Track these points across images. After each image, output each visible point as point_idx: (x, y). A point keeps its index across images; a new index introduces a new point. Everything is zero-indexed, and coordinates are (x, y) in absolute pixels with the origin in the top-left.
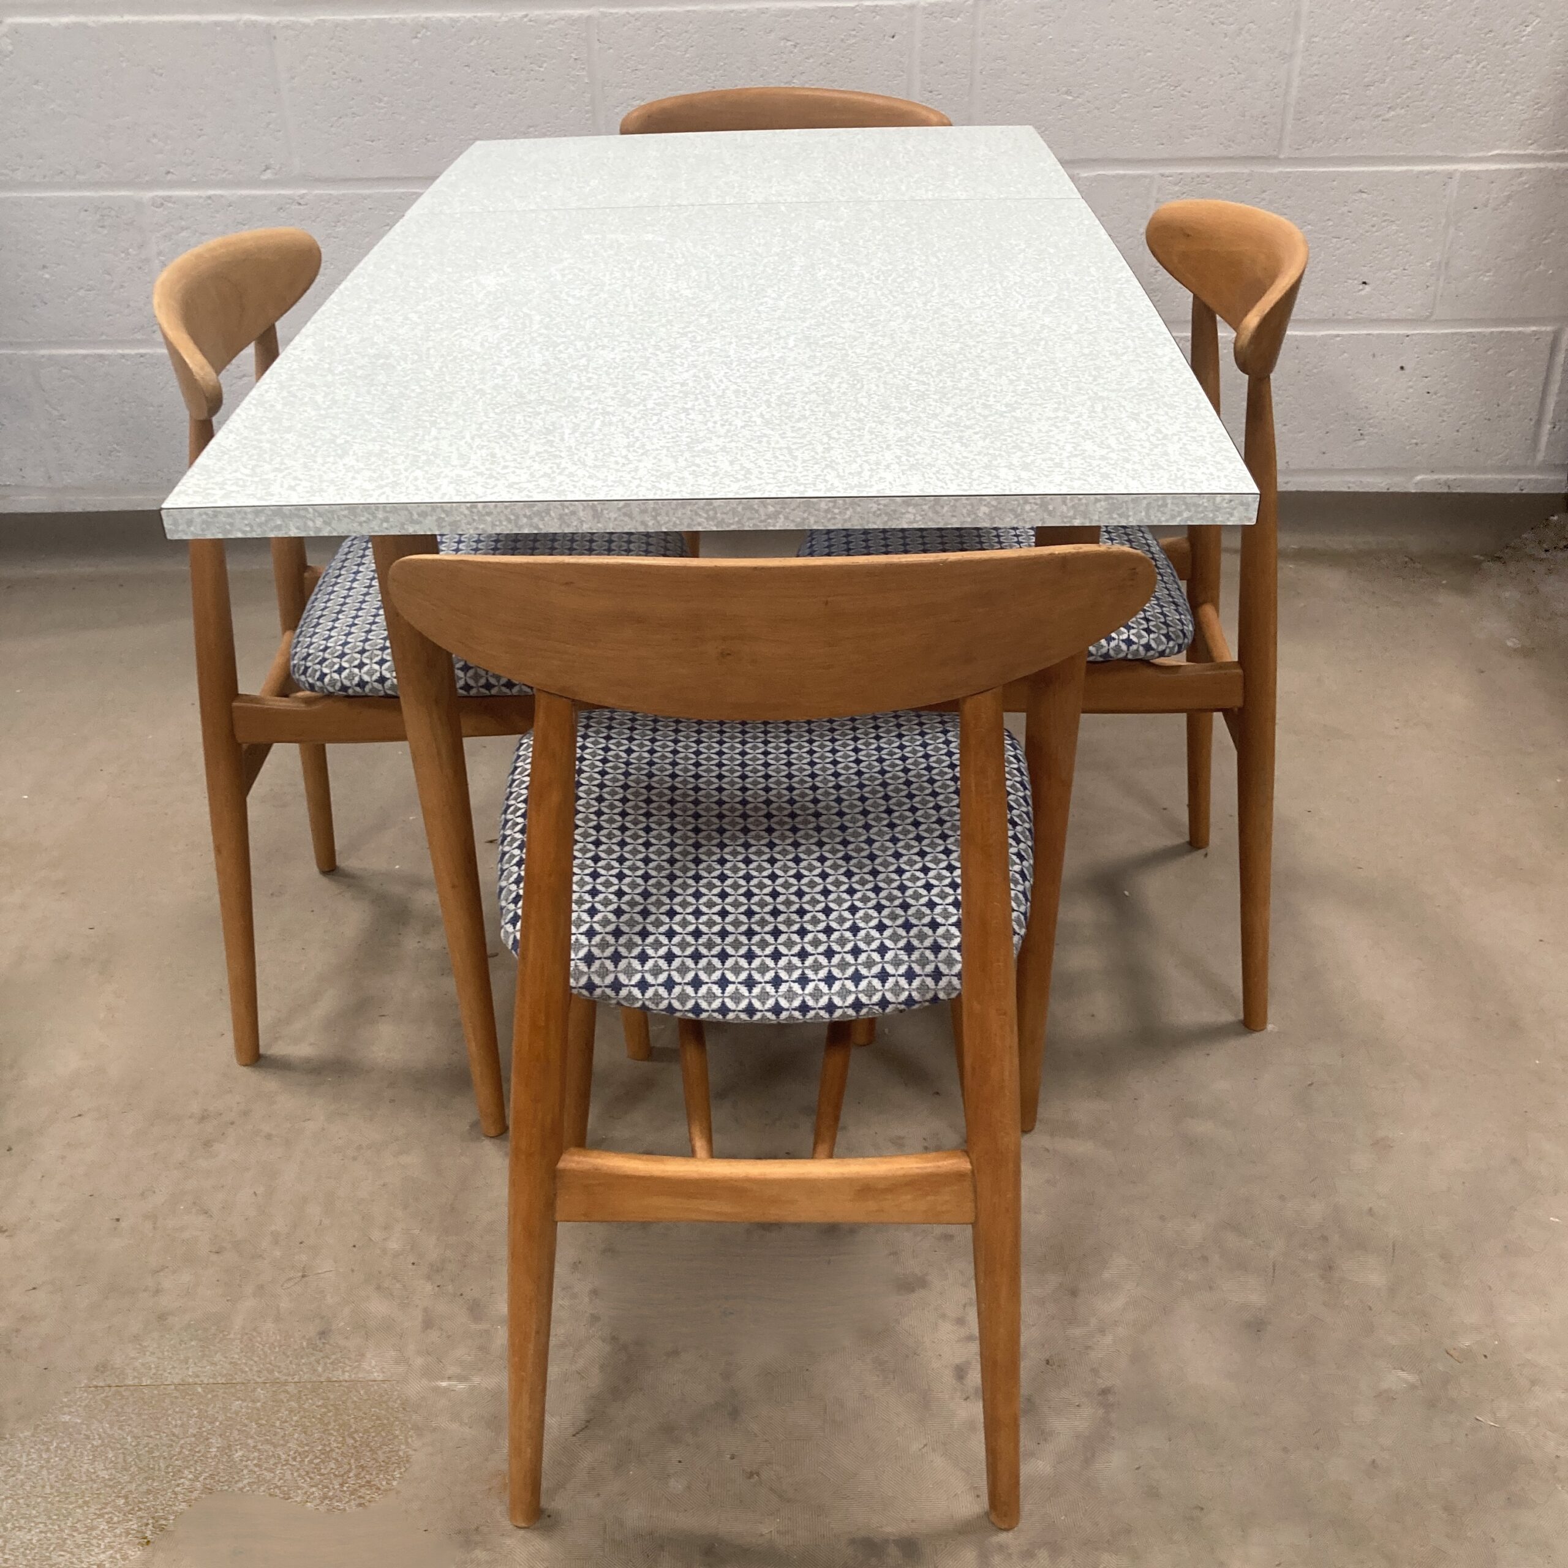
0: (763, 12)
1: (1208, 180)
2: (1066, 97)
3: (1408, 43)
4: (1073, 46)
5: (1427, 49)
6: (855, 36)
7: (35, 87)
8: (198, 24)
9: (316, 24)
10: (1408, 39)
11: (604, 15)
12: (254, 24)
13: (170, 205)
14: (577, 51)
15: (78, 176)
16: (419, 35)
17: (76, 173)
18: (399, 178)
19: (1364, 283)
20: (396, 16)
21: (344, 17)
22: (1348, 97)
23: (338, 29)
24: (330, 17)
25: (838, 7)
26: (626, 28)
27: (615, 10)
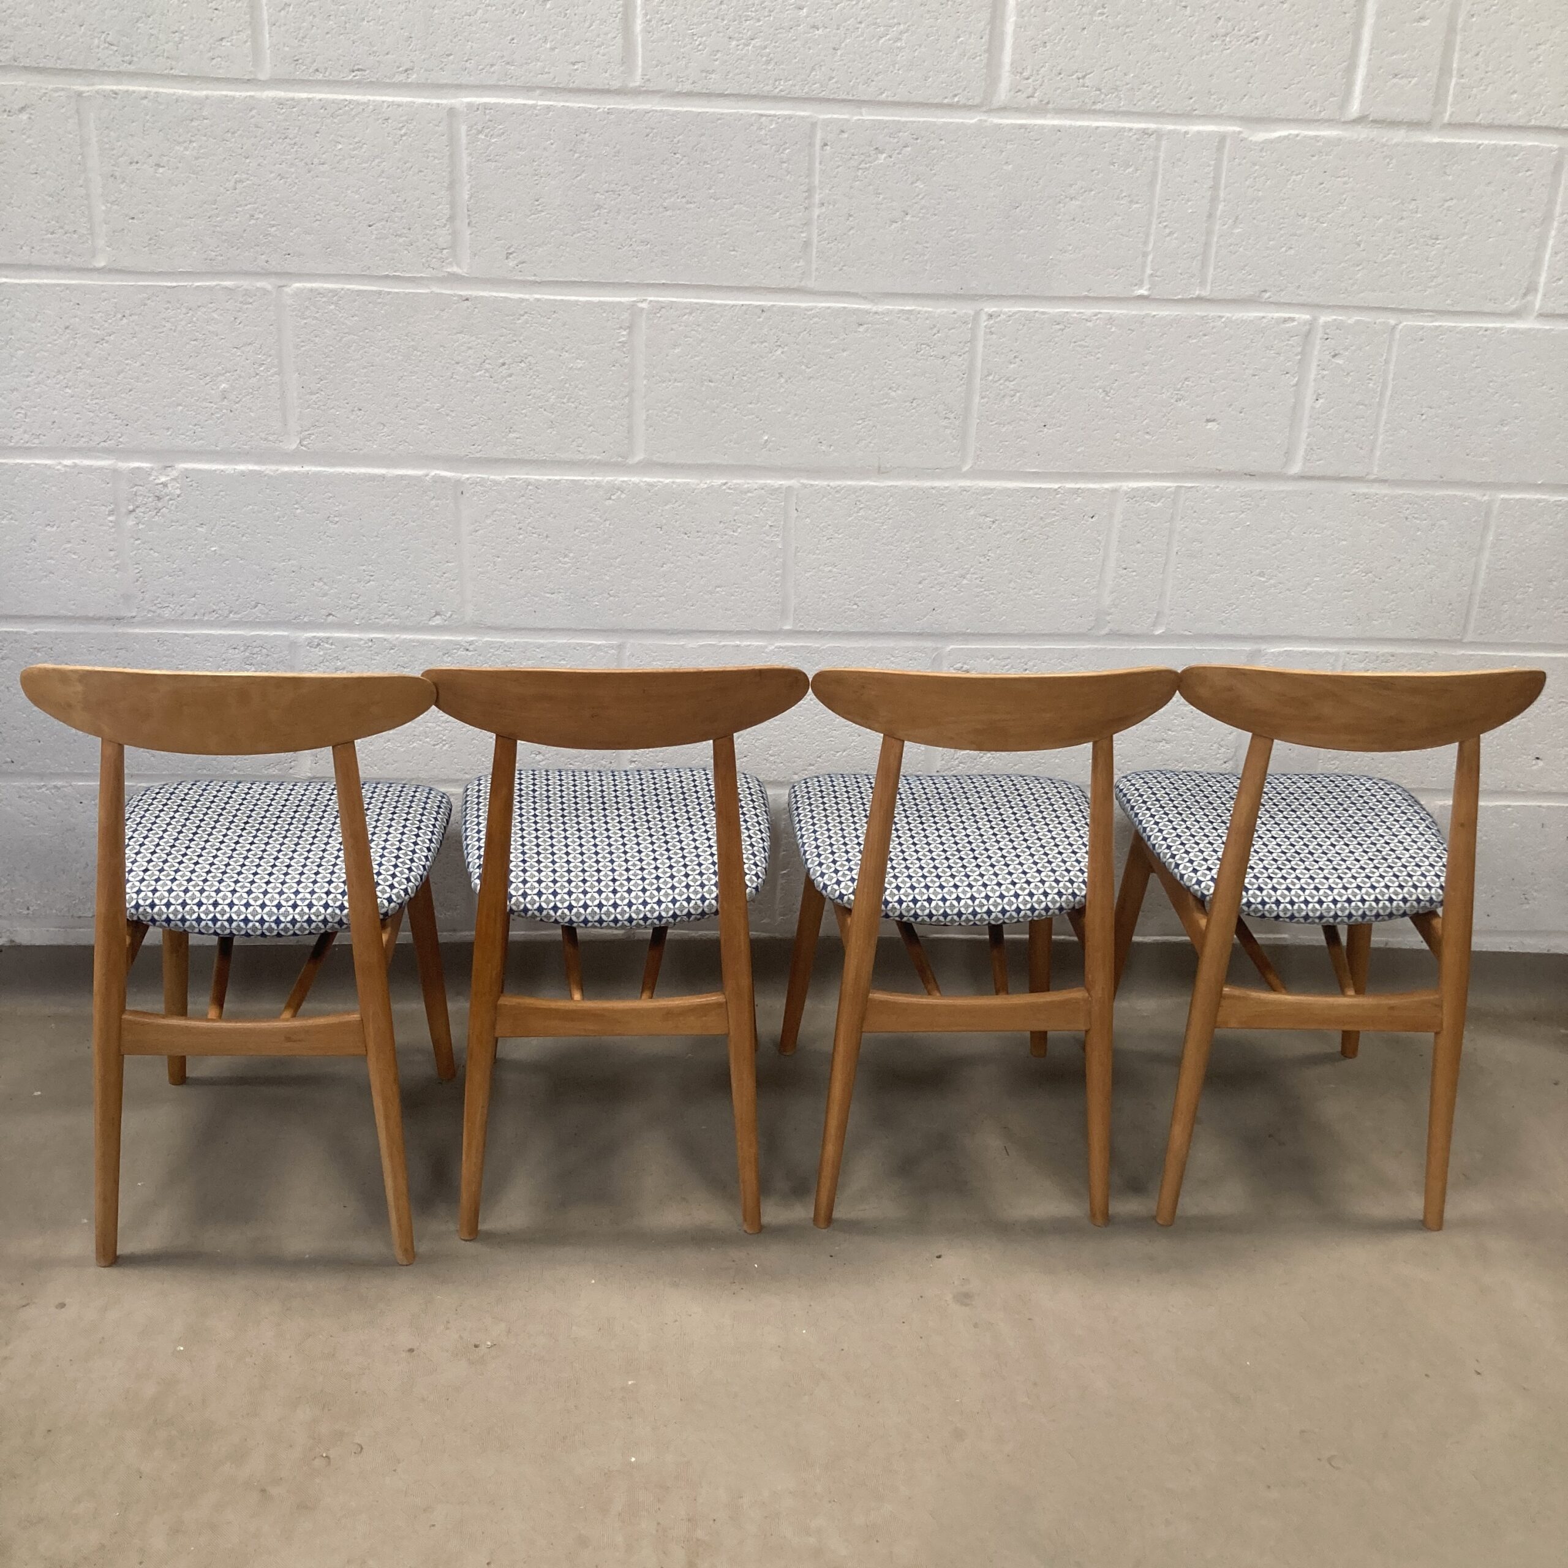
0: (964, 490)
2: (1258, 578)
4: (1270, 533)
6: (1055, 515)
7: (199, 529)
8: (383, 477)
9: (507, 482)
11: (805, 486)
12: (444, 480)
13: (327, 645)
14: (773, 519)
15: (231, 615)
16: (613, 497)
17: (231, 612)
18: (576, 630)
19: (1538, 758)
20: (592, 478)
21: (537, 477)
22: (1531, 590)
23: (530, 487)
24: (522, 477)
25: (1040, 488)
26: (825, 499)
27: (817, 482)
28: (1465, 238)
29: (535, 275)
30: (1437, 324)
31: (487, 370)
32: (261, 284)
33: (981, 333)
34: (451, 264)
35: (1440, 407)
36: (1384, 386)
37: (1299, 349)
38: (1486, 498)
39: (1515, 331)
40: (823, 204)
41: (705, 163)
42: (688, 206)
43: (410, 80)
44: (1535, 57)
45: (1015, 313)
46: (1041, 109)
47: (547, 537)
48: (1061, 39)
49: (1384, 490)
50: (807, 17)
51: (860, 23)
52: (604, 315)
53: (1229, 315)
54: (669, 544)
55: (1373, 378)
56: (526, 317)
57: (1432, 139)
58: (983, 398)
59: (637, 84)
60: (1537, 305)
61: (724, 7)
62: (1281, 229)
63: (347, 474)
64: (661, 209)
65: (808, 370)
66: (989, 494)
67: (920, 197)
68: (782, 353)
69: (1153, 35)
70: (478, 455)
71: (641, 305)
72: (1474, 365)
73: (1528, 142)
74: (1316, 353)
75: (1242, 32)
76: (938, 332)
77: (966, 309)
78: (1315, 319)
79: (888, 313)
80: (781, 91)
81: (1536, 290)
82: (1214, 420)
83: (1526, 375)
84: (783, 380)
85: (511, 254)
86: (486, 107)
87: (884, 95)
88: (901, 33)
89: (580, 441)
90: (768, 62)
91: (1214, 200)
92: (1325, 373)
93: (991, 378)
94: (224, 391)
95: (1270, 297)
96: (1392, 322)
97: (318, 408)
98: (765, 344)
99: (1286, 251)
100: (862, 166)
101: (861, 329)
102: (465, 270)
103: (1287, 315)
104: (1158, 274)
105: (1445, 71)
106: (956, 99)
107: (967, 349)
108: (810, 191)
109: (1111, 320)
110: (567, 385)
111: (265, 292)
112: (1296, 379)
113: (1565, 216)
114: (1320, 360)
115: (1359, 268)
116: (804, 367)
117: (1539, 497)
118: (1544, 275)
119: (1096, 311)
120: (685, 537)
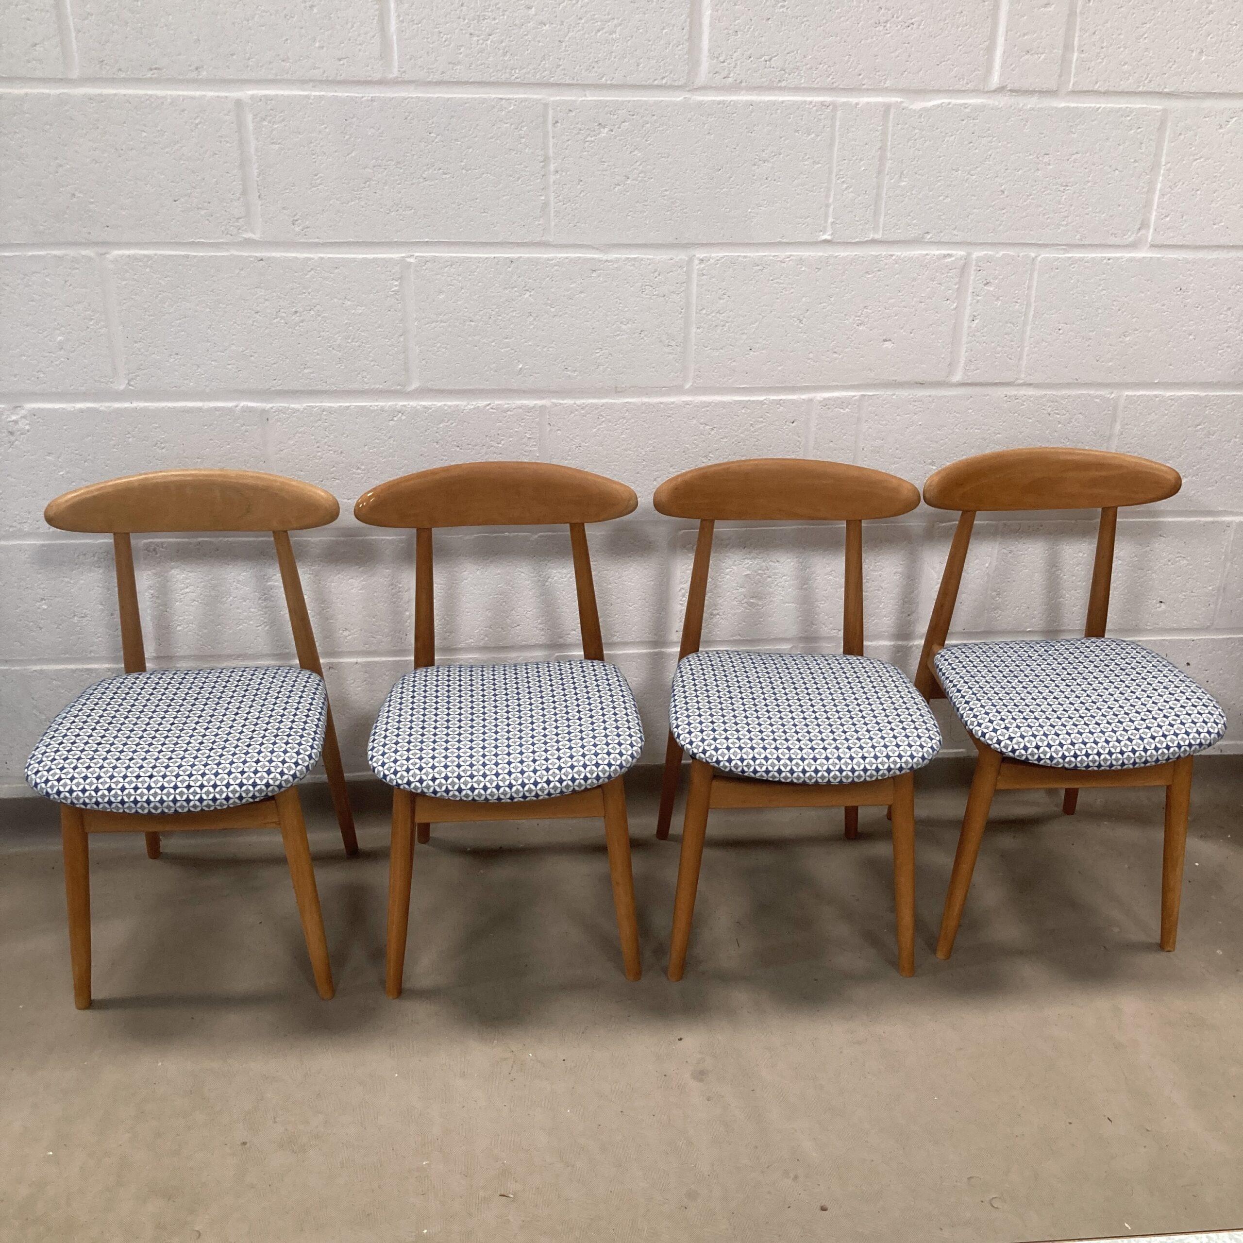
0: (687, 404)
4: (939, 430)
5: (1213, 435)
6: (762, 422)
7: (48, 458)
8: (200, 409)
9: (305, 409)
10: (1200, 427)
11: (555, 405)
12: (250, 410)
14: (531, 432)
16: (395, 419)
19: (1161, 602)
20: (377, 404)
21: (330, 405)
23: (324, 413)
24: (317, 405)
25: (749, 401)
26: (573, 415)
27: (565, 401)
28: (1089, 184)
29: (318, 238)
30: (1070, 255)
31: (282, 318)
32: (85, 252)
33: (695, 276)
34: (246, 231)
35: (1073, 323)
36: (1028, 305)
37: (957, 280)
38: (1113, 395)
39: (1131, 260)
40: (557, 172)
41: (456, 140)
42: (444, 177)
43: (201, 77)
44: (1141, 34)
45: (722, 258)
46: (736, 87)
47: (341, 453)
48: (750, 28)
49: (1031, 392)
50: (536, 15)
51: (581, 19)
52: (379, 269)
53: (899, 254)
54: (445, 455)
55: (1019, 301)
56: (312, 272)
57: (1061, 104)
58: (699, 328)
59: (395, 75)
60: (1150, 239)
61: (464, 8)
62: (938, 181)
63: (169, 408)
64: (421, 180)
65: (553, 310)
66: (708, 407)
67: (638, 164)
68: (530, 296)
69: (826, 23)
70: (278, 388)
71: (408, 260)
72: (1101, 288)
73: (1138, 104)
74: (971, 282)
75: (900, 19)
76: (659, 275)
77: (682, 256)
78: (969, 254)
79: (617, 260)
80: (516, 78)
81: (1149, 227)
82: (890, 340)
83: (1143, 295)
84: (532, 318)
85: (296, 220)
86: (268, 98)
87: (604, 79)
88: (616, 26)
89: (365, 374)
90: (505, 54)
91: (882, 158)
92: (979, 298)
93: (704, 312)
94: (60, 342)
95: (931, 238)
96: (1033, 255)
97: (141, 354)
98: (516, 289)
99: (944, 199)
100: (589, 139)
101: (594, 275)
102: (259, 236)
103: (946, 252)
104: (838, 222)
105: (1068, 47)
106: (664, 81)
107: (683, 289)
108: (546, 160)
109: (801, 261)
110: (351, 328)
111: (90, 259)
112: (955, 305)
113: (1169, 165)
114: (974, 288)
115: (1004, 211)
116: (549, 307)
117: (1155, 393)
118: (1154, 213)
119: (788, 253)
120: (458, 449)
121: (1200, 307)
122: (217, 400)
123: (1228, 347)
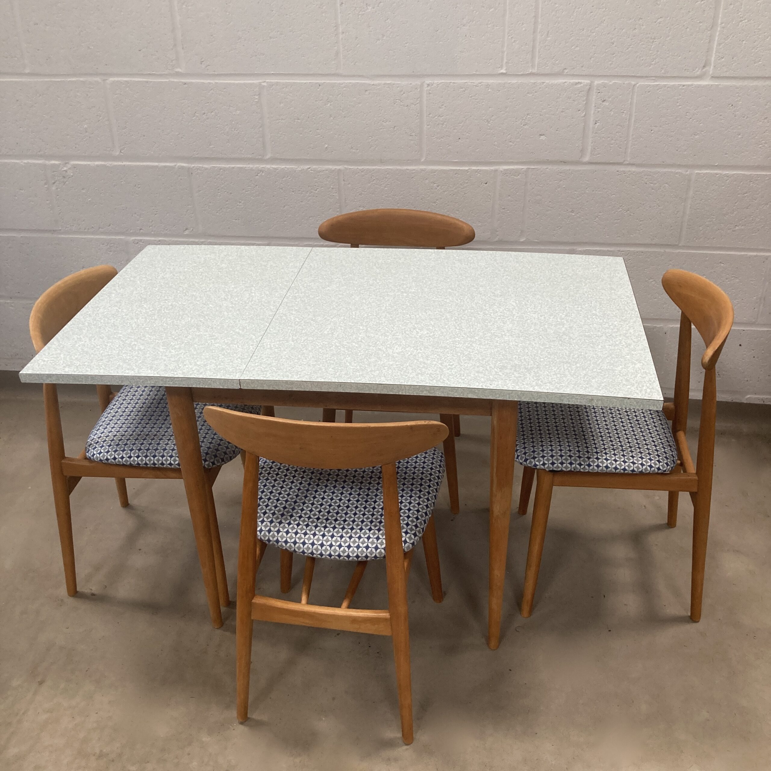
0: (422, 170)
1: (643, 254)
2: (571, 213)
3: (745, 197)
4: (576, 191)
5: (755, 200)
6: (468, 182)
7: (82, 191)
8: (157, 166)
9: (211, 168)
10: (746, 195)
11: (346, 169)
12: (183, 168)
13: (142, 243)
14: (333, 184)
15: (100, 230)
16: (259, 175)
17: (99, 228)
18: (248, 237)
20: (248, 166)
21: (224, 166)
22: (714, 219)
23: (221, 171)
24: (217, 166)
25: (459, 170)
26: (357, 175)
27: (352, 167)
28: (670, 38)
29: (214, 71)
30: (658, 83)
31: (197, 116)
33: (425, 93)
34: (177, 67)
35: (661, 126)
36: (631, 116)
37: (585, 98)
38: (688, 173)
39: (699, 86)
40: (343, 33)
41: (287, 15)
42: (281, 36)
45: (441, 83)
47: (231, 193)
49: (633, 169)
52: (247, 89)
53: (547, 82)
55: (625, 112)
56: (212, 91)
58: (428, 125)
60: (711, 72)
62: (571, 37)
63: (141, 165)
66: (435, 172)
67: (389, 27)
68: (331, 105)
70: (197, 156)
71: (263, 84)
72: (678, 104)
74: (594, 100)
76: (404, 93)
77: (418, 82)
78: (592, 82)
79: (379, 84)
81: (710, 64)
82: (544, 135)
83: (707, 109)
84: (332, 118)
85: (203, 61)
89: (242, 149)
91: (536, 23)
92: (599, 110)
93: (431, 115)
94: (86, 128)
95: (568, 72)
96: (633, 83)
97: (126, 136)
98: (323, 101)
99: (575, 48)
100: (361, 13)
101: (367, 93)
102: (183, 70)
103: (577, 81)
104: (510, 62)
107: (418, 102)
108: (337, 26)
109: (488, 86)
110: (233, 122)
111: (98, 83)
112: (584, 113)
113: (723, 24)
114: (596, 104)
115: (614, 55)
116: (341, 112)
117: (716, 172)
118: (714, 55)
119: (480, 81)
120: (293, 193)
121: (746, 117)
122: (166, 162)
123: (766, 143)
